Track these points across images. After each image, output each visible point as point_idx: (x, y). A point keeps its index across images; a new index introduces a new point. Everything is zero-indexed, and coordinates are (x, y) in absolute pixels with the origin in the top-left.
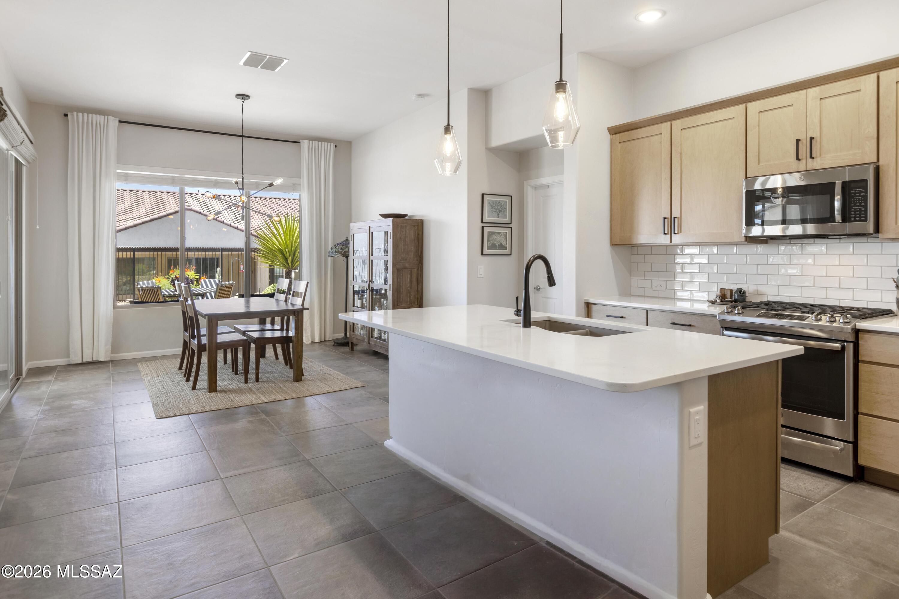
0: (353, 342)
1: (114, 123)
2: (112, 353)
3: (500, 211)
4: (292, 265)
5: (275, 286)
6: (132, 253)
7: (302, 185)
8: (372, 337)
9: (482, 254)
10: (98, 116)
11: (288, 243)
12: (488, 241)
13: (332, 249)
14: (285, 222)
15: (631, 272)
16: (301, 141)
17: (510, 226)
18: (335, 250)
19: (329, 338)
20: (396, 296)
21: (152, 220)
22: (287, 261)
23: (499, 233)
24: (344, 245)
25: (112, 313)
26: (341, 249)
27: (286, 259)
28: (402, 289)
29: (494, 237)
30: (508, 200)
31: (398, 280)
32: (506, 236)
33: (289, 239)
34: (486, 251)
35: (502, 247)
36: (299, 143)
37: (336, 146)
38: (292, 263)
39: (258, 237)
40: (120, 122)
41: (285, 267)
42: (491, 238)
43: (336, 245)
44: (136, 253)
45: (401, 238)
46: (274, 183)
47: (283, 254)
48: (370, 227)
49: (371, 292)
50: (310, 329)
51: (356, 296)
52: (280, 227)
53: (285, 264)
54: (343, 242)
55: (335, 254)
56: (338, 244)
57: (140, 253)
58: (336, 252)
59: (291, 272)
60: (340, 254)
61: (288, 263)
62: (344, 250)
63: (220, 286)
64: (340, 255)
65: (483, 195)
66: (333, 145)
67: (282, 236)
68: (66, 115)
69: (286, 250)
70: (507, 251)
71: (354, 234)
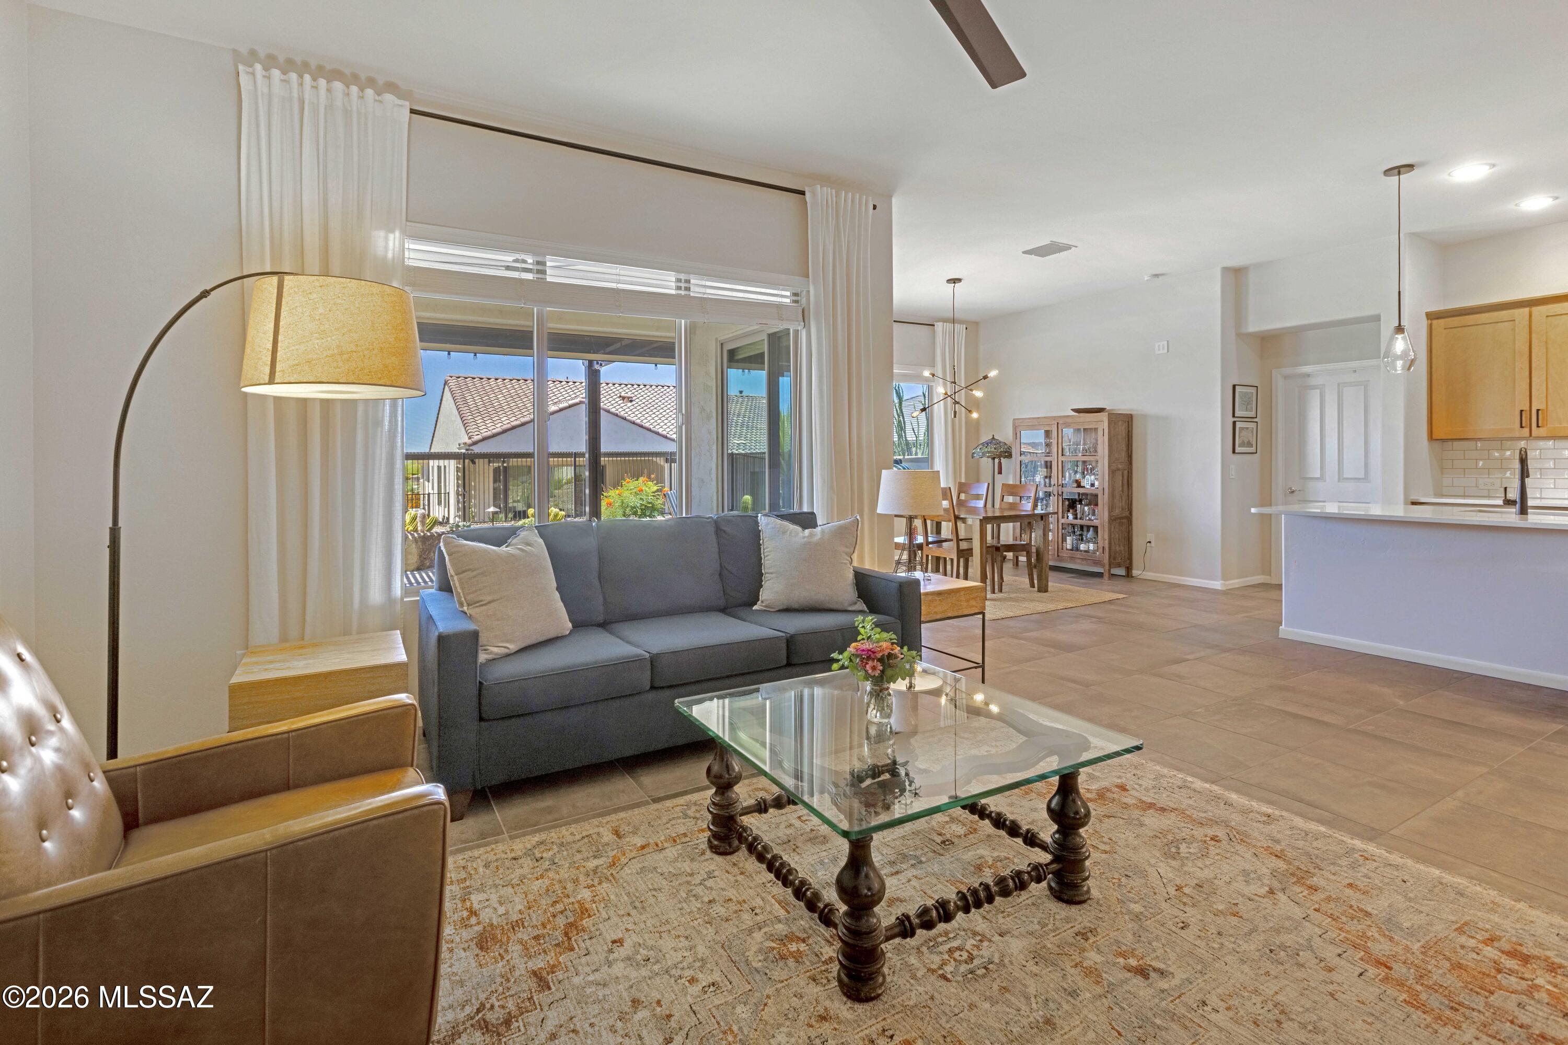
3: (1248, 404)
9: (1234, 452)
12: (1239, 437)
15: (1442, 469)
16: (935, 324)
17: (1255, 420)
20: (1111, 500)
23: (1247, 428)
29: (1244, 433)
30: (1253, 390)
31: (1112, 482)
32: (1252, 432)
34: (1238, 449)
35: (1249, 444)
36: (934, 325)
42: (1241, 435)
45: (1114, 435)
48: (1058, 423)
49: (1060, 498)
54: (991, 440)
56: (988, 444)
58: (987, 452)
60: (993, 454)
65: (1234, 386)
66: (965, 327)
70: (1253, 450)
71: (1020, 432)
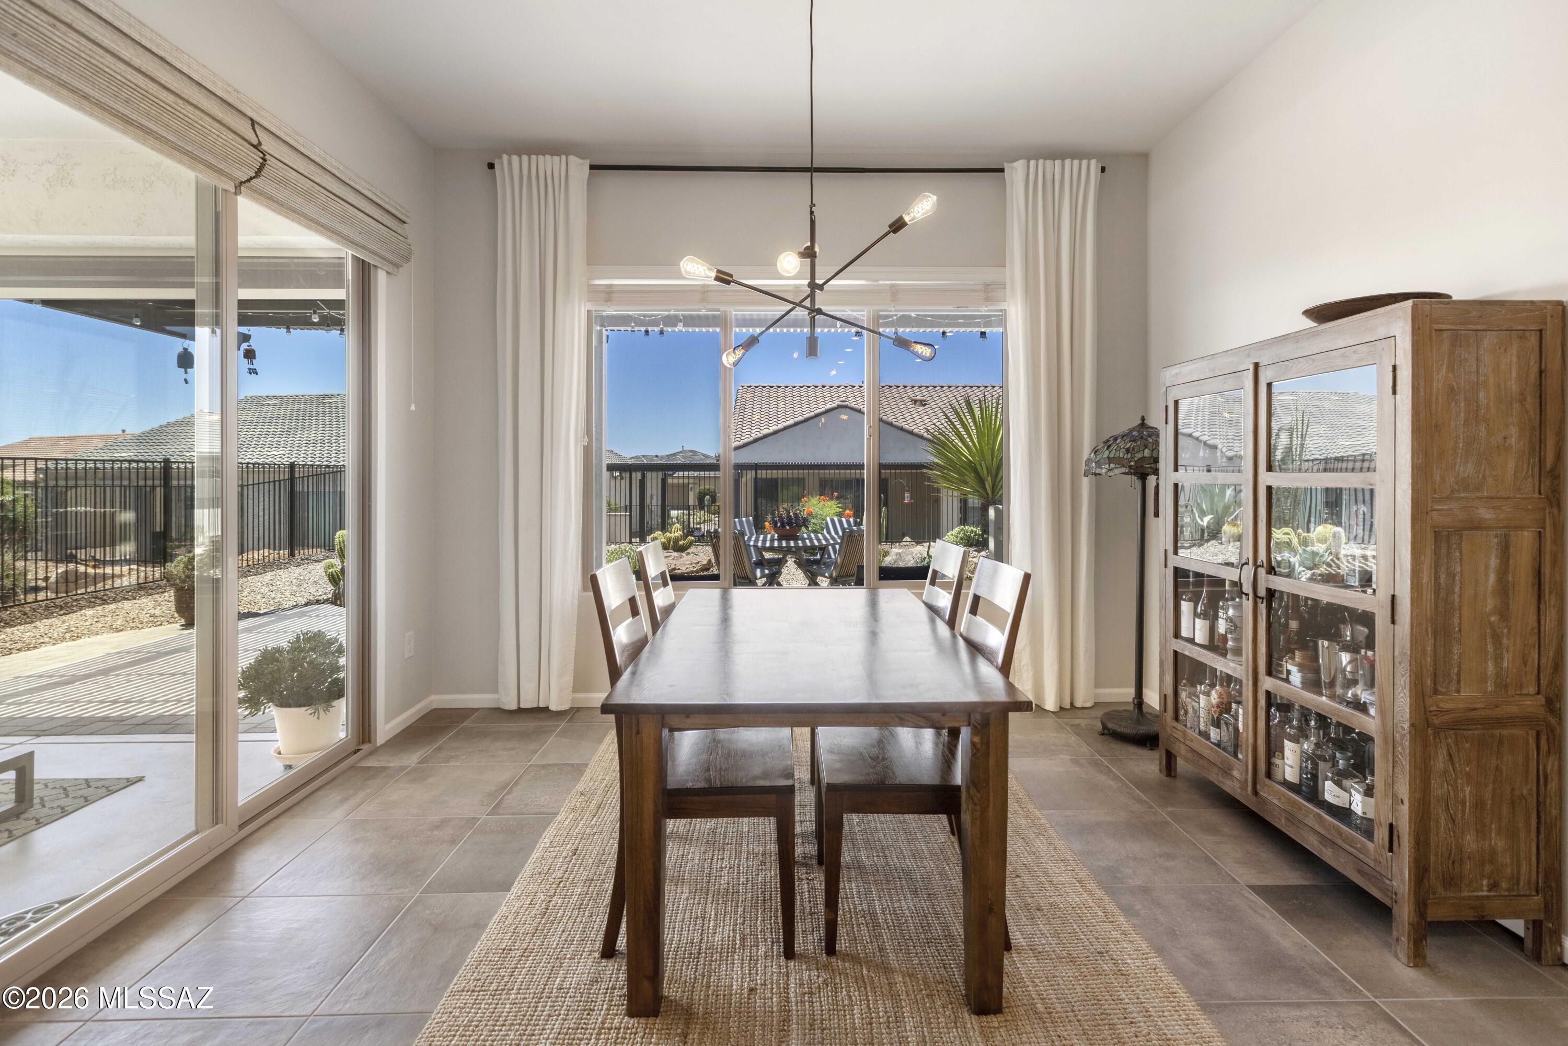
0: (1174, 752)
1: (579, 169)
2: (574, 691)
4: (993, 492)
5: (962, 529)
6: (754, 472)
7: (1008, 286)
8: (1269, 775)
10: (548, 157)
11: (986, 448)
13: (1096, 451)
14: (979, 412)
16: (1006, 166)
18: (1105, 456)
19: (1085, 701)
20: (1429, 649)
21: (796, 424)
22: (984, 484)
24: (1134, 441)
25: (576, 602)
26: (1128, 451)
27: (981, 481)
28: (1456, 621)
31: (1437, 578)
33: (988, 443)
36: (1001, 171)
37: (1103, 170)
38: (993, 488)
39: (933, 442)
40: (592, 167)
41: (981, 496)
43: (1108, 441)
44: (759, 472)
45: (1452, 389)
46: (907, 218)
47: (976, 472)
48: (1256, 366)
49: (1263, 607)
50: (1032, 673)
51: (1186, 606)
52: (970, 421)
53: (981, 491)
54: (1131, 431)
55: (1107, 466)
56: (1116, 439)
57: (764, 472)
58: (1110, 460)
59: (988, 506)
60: (1123, 466)
61: (985, 490)
62: (1139, 456)
63: (848, 534)
64: (1123, 470)
66: (1097, 167)
67: (975, 437)
68: (491, 166)
69: (981, 465)
71: (1176, 403)
